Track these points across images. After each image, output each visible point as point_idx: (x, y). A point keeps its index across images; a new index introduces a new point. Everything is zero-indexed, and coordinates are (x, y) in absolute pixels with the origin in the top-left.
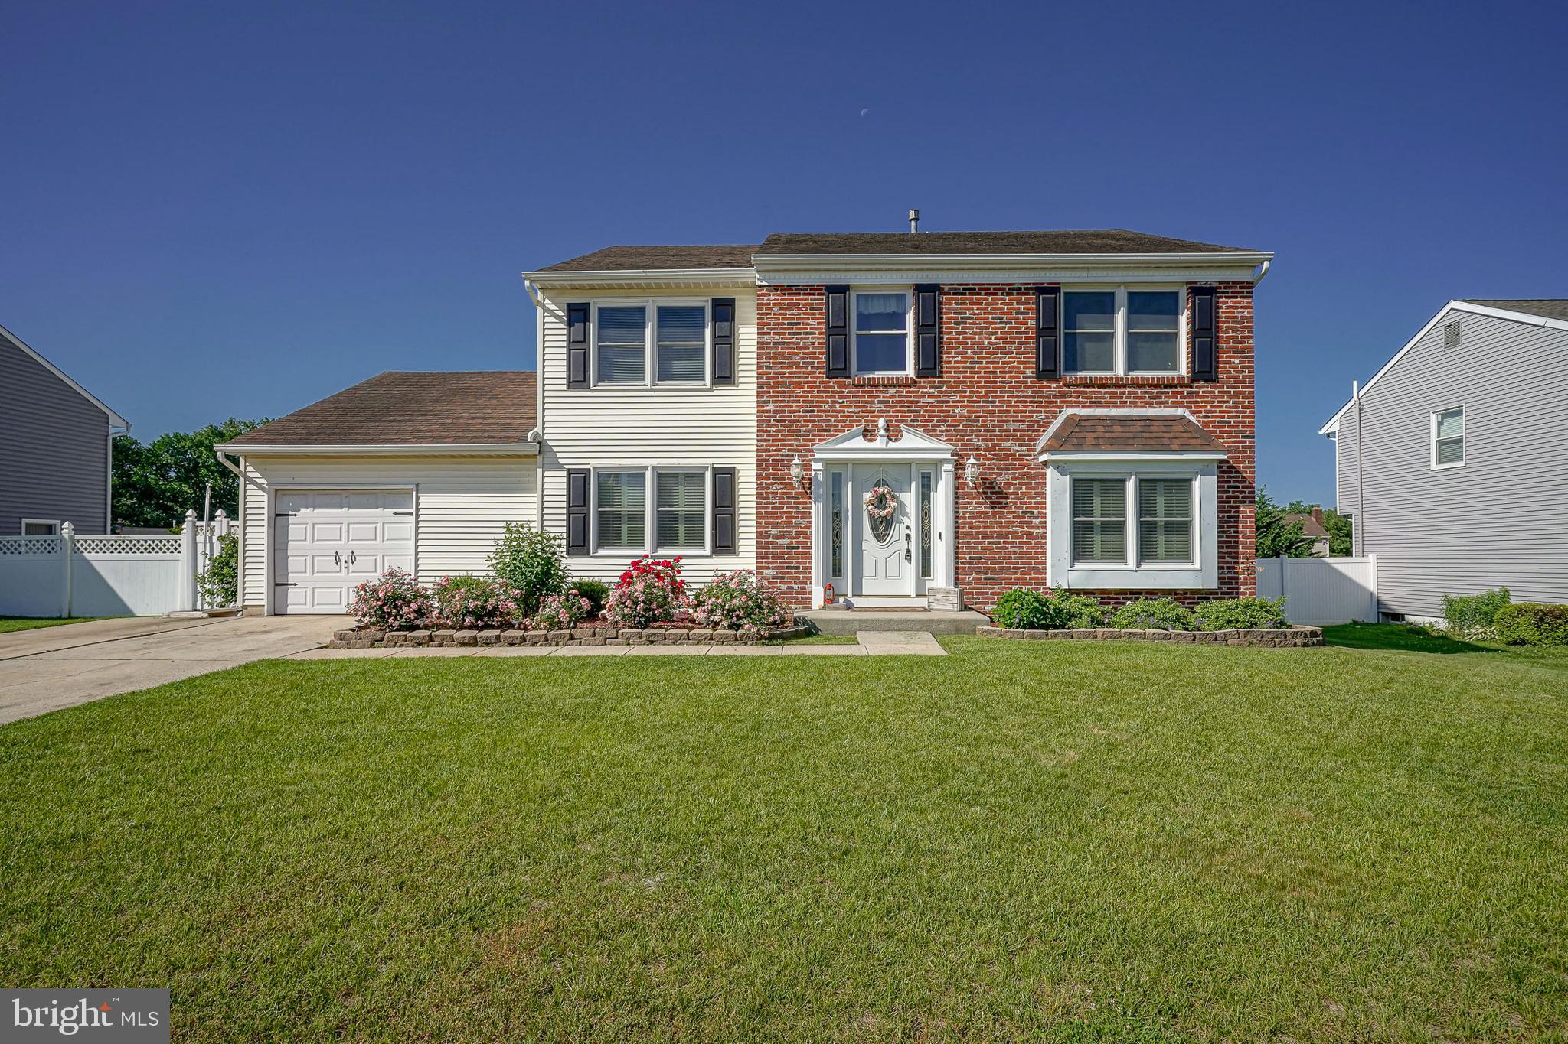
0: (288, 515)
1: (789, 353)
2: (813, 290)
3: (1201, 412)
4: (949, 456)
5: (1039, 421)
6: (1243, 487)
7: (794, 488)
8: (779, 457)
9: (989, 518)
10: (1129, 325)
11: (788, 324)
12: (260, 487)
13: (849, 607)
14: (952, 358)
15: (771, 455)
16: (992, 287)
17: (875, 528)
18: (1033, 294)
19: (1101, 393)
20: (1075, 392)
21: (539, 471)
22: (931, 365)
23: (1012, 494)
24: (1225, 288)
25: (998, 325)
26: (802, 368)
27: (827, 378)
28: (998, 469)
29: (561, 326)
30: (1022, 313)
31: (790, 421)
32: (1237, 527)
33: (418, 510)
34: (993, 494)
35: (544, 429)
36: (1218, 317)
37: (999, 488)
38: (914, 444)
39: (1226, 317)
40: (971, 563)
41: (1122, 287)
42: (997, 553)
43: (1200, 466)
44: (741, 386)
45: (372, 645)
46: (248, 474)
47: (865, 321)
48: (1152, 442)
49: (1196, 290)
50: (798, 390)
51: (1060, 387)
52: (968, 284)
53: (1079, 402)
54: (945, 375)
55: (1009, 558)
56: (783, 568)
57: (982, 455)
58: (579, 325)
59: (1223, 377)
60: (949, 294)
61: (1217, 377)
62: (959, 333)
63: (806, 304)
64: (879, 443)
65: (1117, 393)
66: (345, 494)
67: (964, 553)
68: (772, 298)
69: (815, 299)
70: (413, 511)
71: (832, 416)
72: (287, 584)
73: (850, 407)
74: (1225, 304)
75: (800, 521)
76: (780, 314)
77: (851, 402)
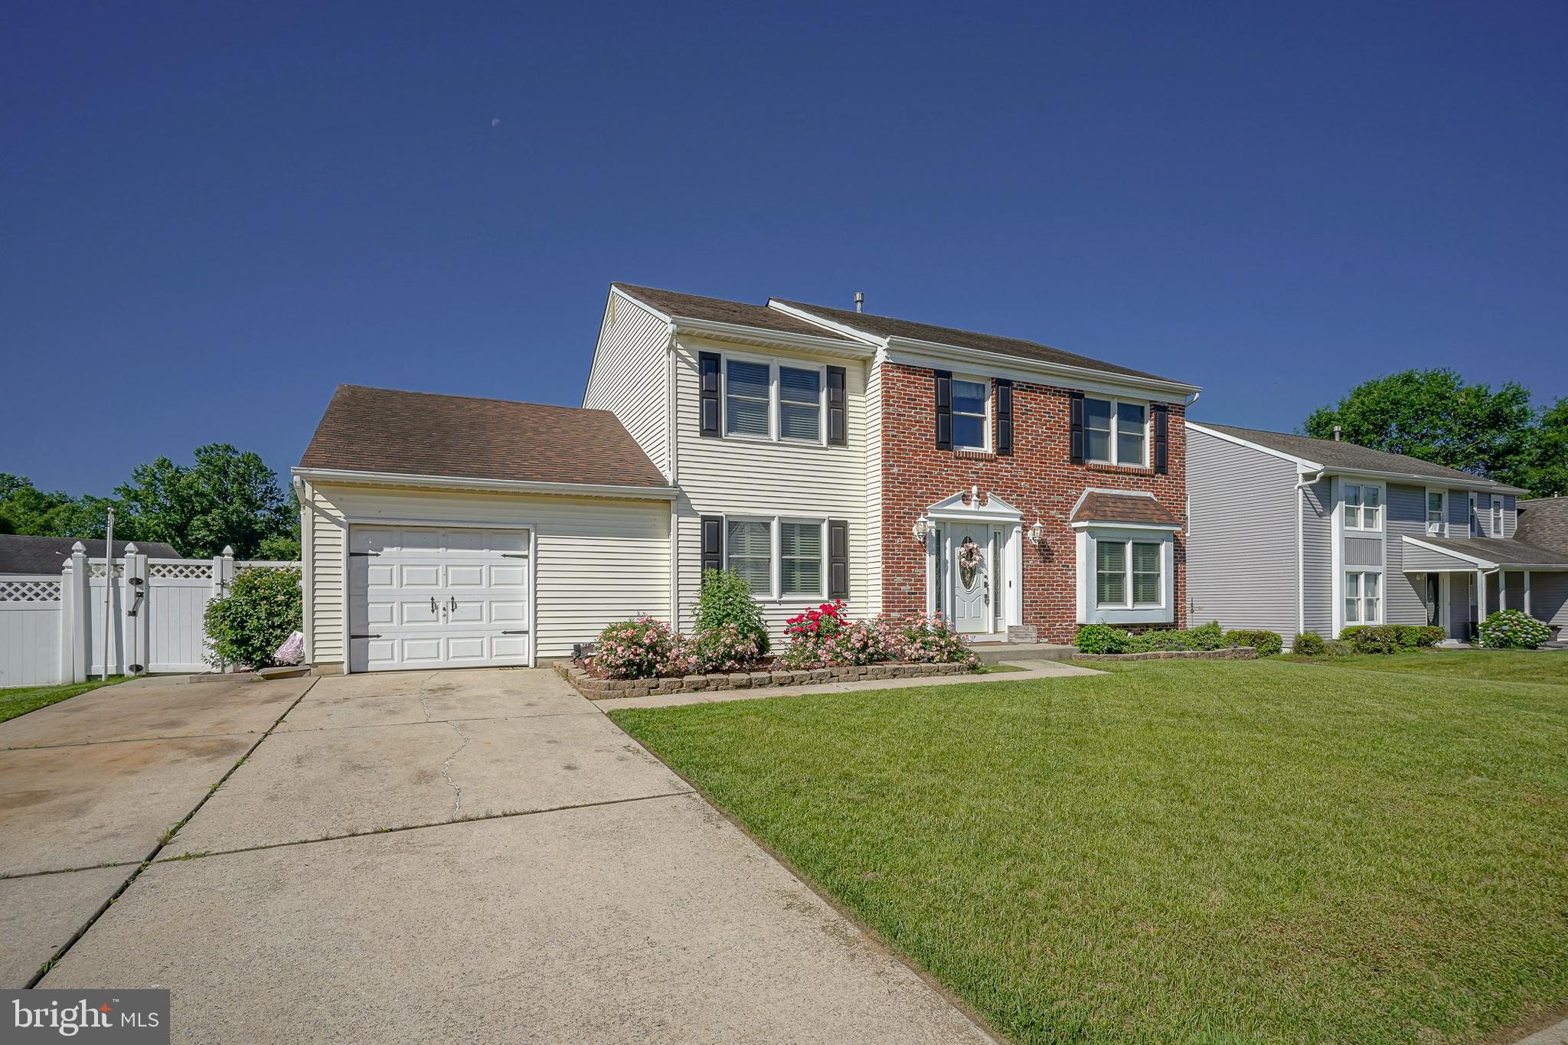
0: (367, 555)
1: (909, 425)
2: (925, 372)
3: (1159, 495)
4: (1018, 520)
5: (1072, 496)
7: (913, 542)
8: (902, 515)
9: (1042, 570)
10: (1118, 427)
11: (908, 399)
12: (334, 520)
14: (1019, 441)
15: (896, 513)
16: (1042, 387)
17: (963, 575)
18: (1068, 397)
19: (1106, 476)
20: (1092, 475)
21: (674, 516)
22: (1005, 446)
23: (1056, 551)
24: (1171, 408)
25: (1047, 418)
26: (918, 438)
27: (937, 449)
28: (1047, 531)
29: (693, 373)
30: (1061, 411)
31: (909, 484)
33: (536, 552)
34: (1045, 551)
36: (1168, 428)
37: (1048, 547)
38: (997, 509)
39: (1171, 429)
40: (1032, 606)
41: (1116, 399)
42: (1047, 598)
43: (1166, 535)
44: (850, 448)
46: (317, 504)
47: (959, 403)
49: (1155, 407)
50: (915, 458)
51: (1084, 471)
52: (1029, 383)
53: (1094, 483)
54: (1015, 454)
55: (1054, 601)
56: (905, 611)
58: (711, 374)
59: (1170, 472)
60: (1017, 389)
61: (1168, 471)
62: (1023, 422)
63: (920, 384)
64: (973, 507)
65: (1113, 477)
66: (443, 531)
67: (1027, 597)
68: (896, 374)
69: (927, 381)
70: (531, 553)
71: (940, 482)
72: (367, 636)
73: (952, 475)
74: (1172, 418)
75: (917, 570)
76: (902, 390)
77: (953, 471)
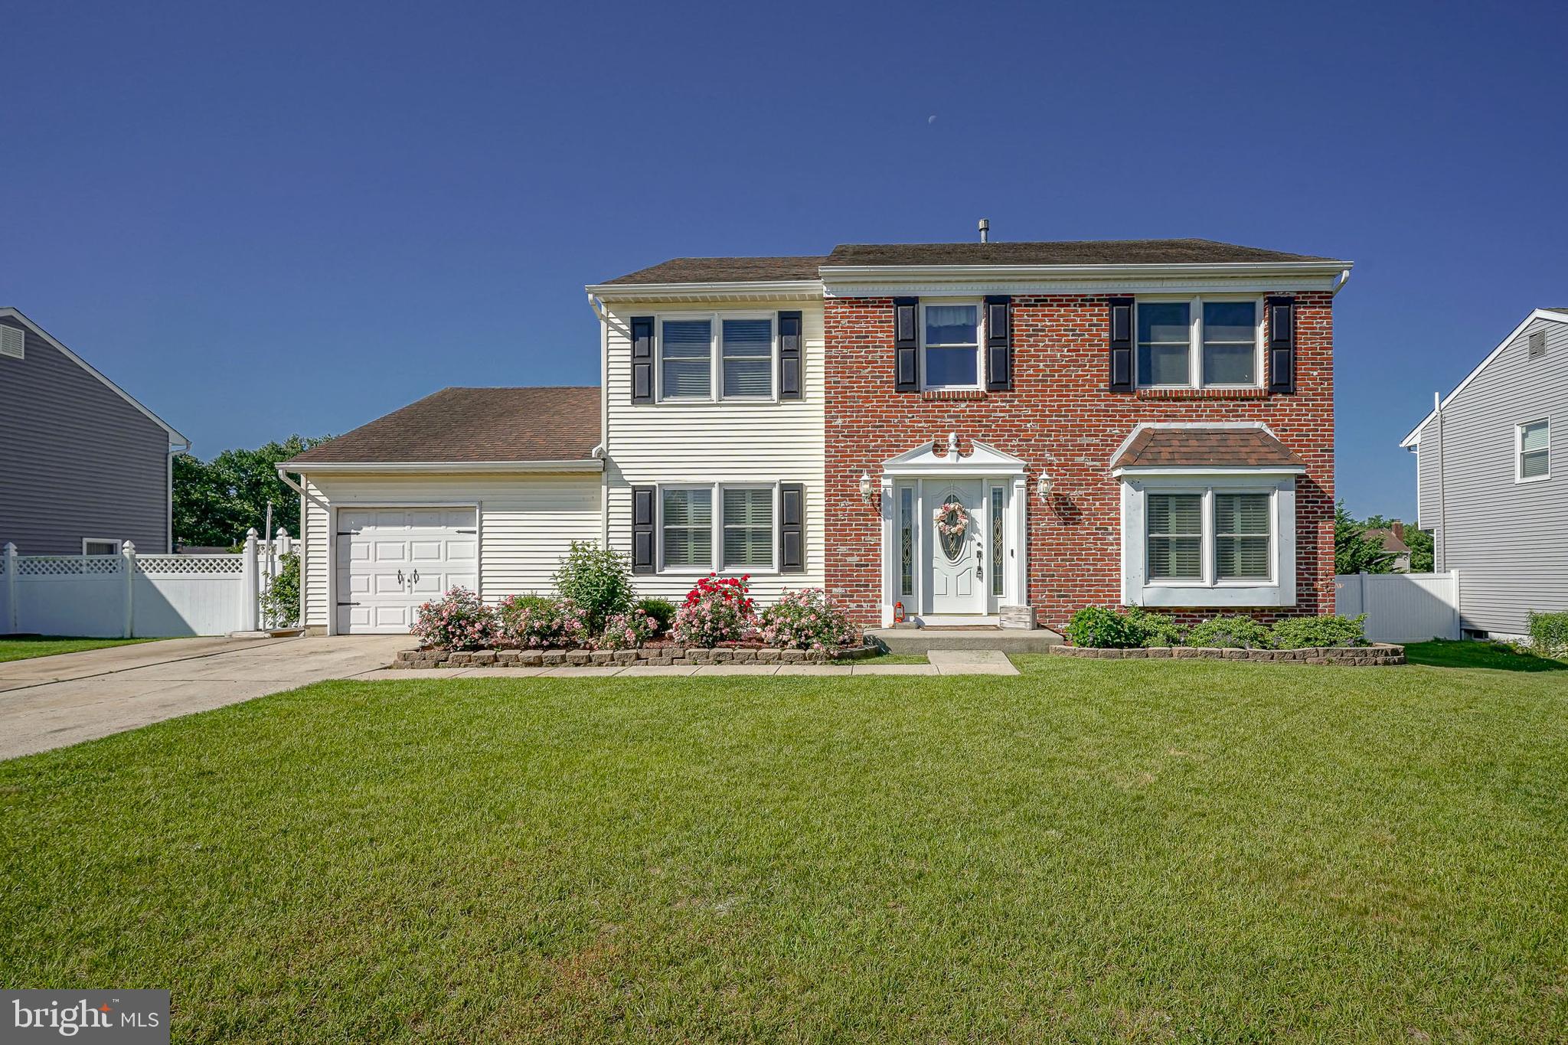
0: (349, 534)
1: (857, 367)
2: (880, 302)
3: (1278, 425)
4: (1021, 472)
5: (1113, 436)
6: (1322, 502)
7: (863, 505)
8: (848, 473)
9: (1062, 534)
10: (1205, 336)
11: (857, 337)
12: (321, 505)
13: (920, 625)
14: (1023, 371)
15: (840, 471)
16: (1064, 298)
17: (945, 545)
18: (1107, 305)
19: (1176, 406)
20: (1149, 406)
21: (604, 488)
22: (1001, 379)
23: (1085, 510)
24: (1303, 298)
25: (1070, 338)
26: (870, 382)
27: (896, 392)
28: (1071, 484)
29: (626, 340)
30: (1095, 325)
31: (858, 437)
32: (1316, 543)
33: (481, 528)
34: (1066, 510)
35: (608, 445)
36: (1296, 328)
37: (1073, 504)
38: (985, 459)
39: (1304, 328)
40: (1044, 581)
41: (1198, 298)
42: (1070, 570)
43: (1277, 481)
44: (808, 401)
45: (436, 666)
46: (310, 492)
47: (934, 334)
48: (1228, 456)
49: (1273, 301)
50: (867, 405)
51: (1134, 401)
52: (1040, 296)
53: (1153, 416)
54: (1016, 389)
55: (1083, 575)
56: (852, 586)
57: (1055, 471)
58: (644, 340)
59: (1301, 390)
60: (1020, 305)
61: (1295, 389)
62: (1031, 346)
63: (874, 317)
64: (950, 458)
65: (1192, 406)
66: (408, 511)
67: (1036, 570)
68: (840, 310)
69: (884, 312)
70: (476, 529)
71: (902, 431)
72: (349, 604)
73: (920, 422)
74: (1303, 314)
75: (869, 538)
76: (848, 327)
77: (921, 417)
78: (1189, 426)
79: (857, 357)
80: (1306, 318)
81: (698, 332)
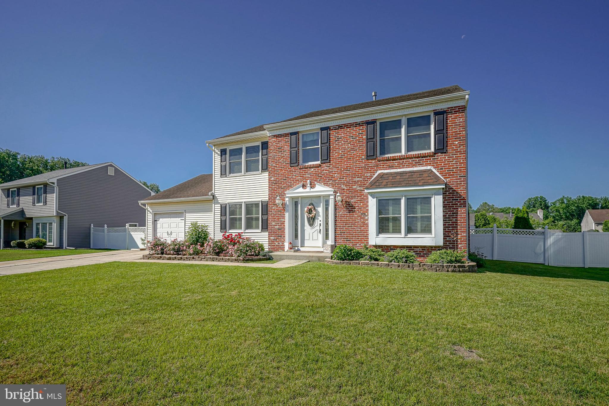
0: (157, 221)
1: (278, 159)
2: (286, 135)
3: (439, 167)
4: (332, 193)
5: (367, 177)
6: (460, 200)
7: (280, 208)
9: (348, 216)
10: (408, 132)
11: (278, 149)
12: (150, 213)
13: (298, 250)
14: (334, 155)
15: (273, 196)
16: (349, 125)
17: (309, 221)
18: (365, 125)
19: (394, 163)
20: (382, 163)
21: (213, 205)
22: (326, 159)
23: (357, 206)
24: (451, 110)
25: (351, 140)
26: (282, 164)
27: (291, 167)
28: (351, 197)
29: (219, 157)
30: (360, 134)
32: (457, 218)
33: (185, 218)
34: (350, 207)
35: (214, 191)
36: (447, 124)
37: (352, 204)
38: (320, 189)
39: (451, 123)
41: (404, 117)
42: (351, 230)
43: (435, 191)
46: (148, 209)
47: (305, 144)
48: (411, 182)
49: (437, 113)
50: (281, 172)
51: (376, 162)
52: (340, 125)
53: (384, 167)
54: (331, 162)
55: (356, 232)
56: (276, 236)
57: (345, 192)
58: (224, 156)
59: (450, 150)
60: (333, 130)
61: (447, 151)
62: (336, 145)
63: (284, 141)
64: (308, 189)
65: (400, 162)
66: (170, 214)
67: (338, 231)
68: (273, 140)
69: (287, 138)
70: (184, 219)
71: (292, 181)
73: (298, 177)
75: (282, 219)
76: (276, 145)
77: (298, 175)
78: (399, 170)
79: (278, 155)
80: (452, 119)
81: (239, 152)
